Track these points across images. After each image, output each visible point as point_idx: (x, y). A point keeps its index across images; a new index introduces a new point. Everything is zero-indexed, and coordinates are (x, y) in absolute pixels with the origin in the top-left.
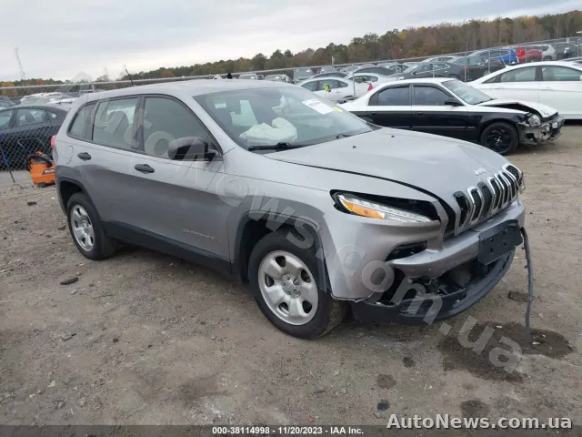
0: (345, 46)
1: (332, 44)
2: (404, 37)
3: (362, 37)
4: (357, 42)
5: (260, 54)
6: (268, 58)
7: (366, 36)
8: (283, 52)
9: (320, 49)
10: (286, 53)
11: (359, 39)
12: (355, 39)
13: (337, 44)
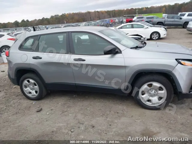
0: (48, 19)
1: (43, 18)
2: (68, 16)
3: (54, 15)
4: (52, 17)
5: (16, 21)
6: (20, 22)
7: (55, 15)
8: (25, 20)
9: (39, 19)
10: (27, 20)
11: (53, 16)
12: (52, 16)
13: (46, 18)
